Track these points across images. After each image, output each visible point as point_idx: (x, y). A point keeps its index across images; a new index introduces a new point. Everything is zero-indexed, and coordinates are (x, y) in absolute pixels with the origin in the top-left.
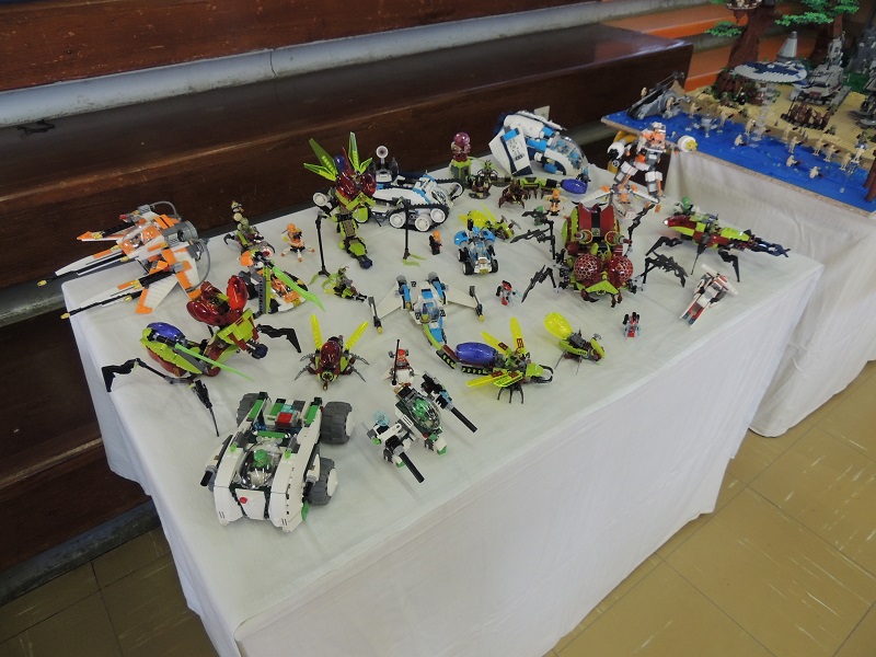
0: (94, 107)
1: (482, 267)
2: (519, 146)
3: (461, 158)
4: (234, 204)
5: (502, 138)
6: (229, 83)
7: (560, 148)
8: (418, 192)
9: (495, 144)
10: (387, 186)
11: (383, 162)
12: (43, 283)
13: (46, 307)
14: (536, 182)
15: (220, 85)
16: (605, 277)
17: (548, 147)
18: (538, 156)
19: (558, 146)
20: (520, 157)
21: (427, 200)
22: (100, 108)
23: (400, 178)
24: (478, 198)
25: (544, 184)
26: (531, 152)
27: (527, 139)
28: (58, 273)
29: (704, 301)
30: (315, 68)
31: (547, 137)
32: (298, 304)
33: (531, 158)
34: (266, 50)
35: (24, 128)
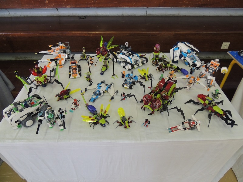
0: (98, 15)
1: (127, 86)
2: (178, 53)
3: (157, 52)
4: (84, 48)
5: (174, 49)
6: (133, 15)
7: (191, 58)
8: (129, 58)
9: (172, 50)
10: (124, 54)
11: (127, 47)
12: (36, 54)
13: (26, 59)
14: (173, 66)
15: (130, 15)
16: (149, 104)
17: (187, 56)
18: (183, 58)
19: (191, 57)
20: (176, 57)
21: (131, 61)
22: (99, 15)
23: (130, 53)
24: (153, 65)
25: (176, 68)
26: (181, 56)
27: (181, 52)
28: (40, 52)
29: (180, 127)
30: (159, 15)
31: (188, 53)
32: (75, 78)
33: (180, 58)
34: (145, 8)
35: (80, 17)
